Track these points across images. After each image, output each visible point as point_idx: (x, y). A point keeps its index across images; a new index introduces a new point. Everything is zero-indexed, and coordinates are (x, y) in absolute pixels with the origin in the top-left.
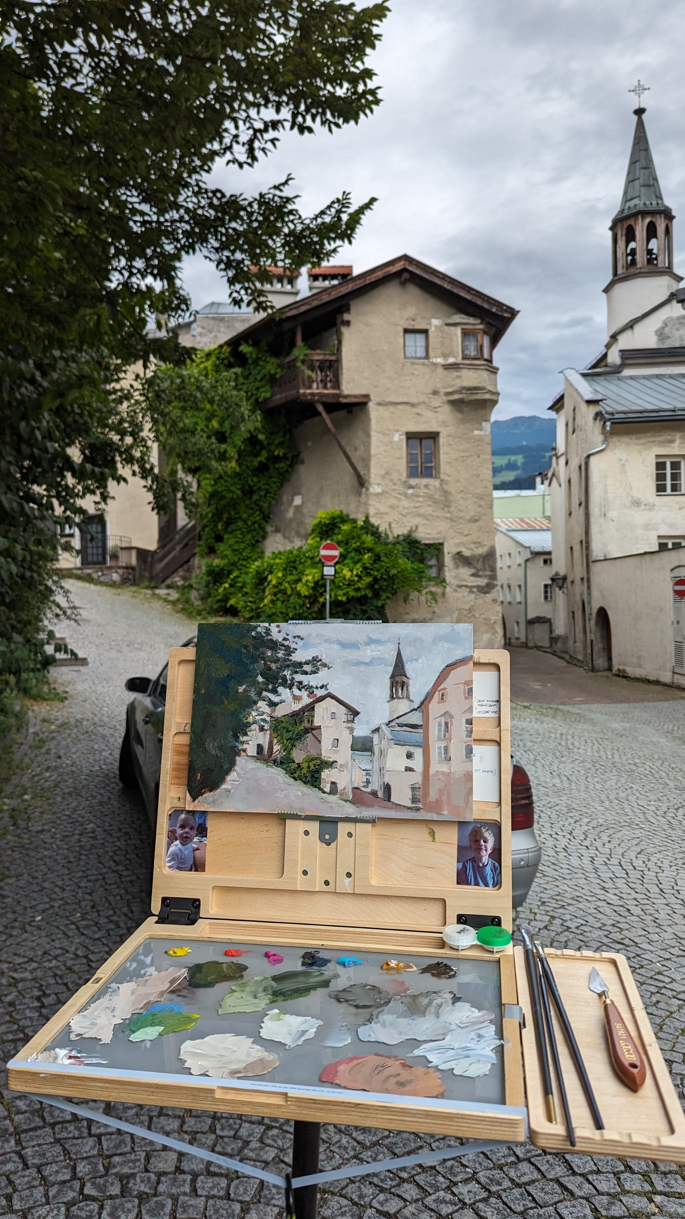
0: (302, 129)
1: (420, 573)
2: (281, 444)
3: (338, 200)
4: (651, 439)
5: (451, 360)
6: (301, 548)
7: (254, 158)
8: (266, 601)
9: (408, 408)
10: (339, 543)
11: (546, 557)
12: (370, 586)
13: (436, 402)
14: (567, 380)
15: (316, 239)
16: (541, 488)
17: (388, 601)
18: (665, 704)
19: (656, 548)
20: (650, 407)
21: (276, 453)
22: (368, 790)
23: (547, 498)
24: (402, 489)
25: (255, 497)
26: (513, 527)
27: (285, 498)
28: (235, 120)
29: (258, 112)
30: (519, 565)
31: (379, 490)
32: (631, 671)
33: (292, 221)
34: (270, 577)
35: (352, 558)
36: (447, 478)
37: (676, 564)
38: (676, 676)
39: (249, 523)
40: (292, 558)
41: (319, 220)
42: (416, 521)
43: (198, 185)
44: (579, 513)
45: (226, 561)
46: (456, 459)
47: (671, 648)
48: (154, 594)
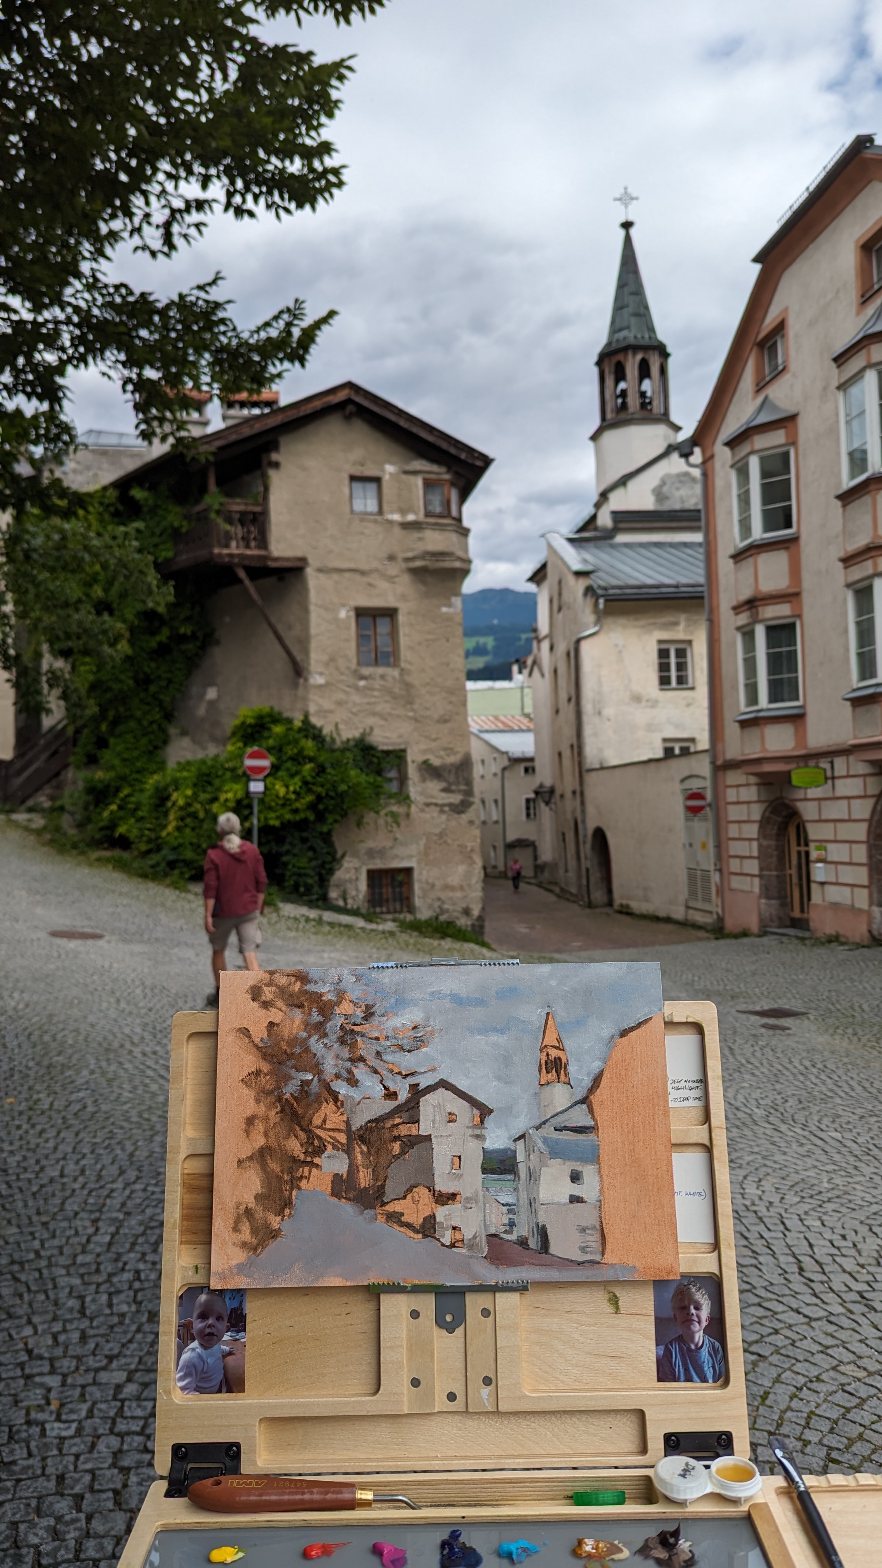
0: (240, 212)
1: (377, 791)
2: (188, 619)
3: (289, 310)
4: (652, 621)
5: (411, 517)
6: (217, 756)
7: (172, 246)
8: (170, 828)
9: (357, 577)
10: (270, 750)
11: (527, 764)
12: (312, 806)
13: (393, 569)
14: (550, 547)
15: (257, 358)
16: (519, 678)
17: (336, 826)
18: (680, 948)
19: (660, 754)
20: (649, 582)
21: (182, 630)
22: (513, 1237)
23: (526, 691)
24: (351, 680)
25: (153, 688)
26: (486, 727)
27: (194, 690)
28: (145, 194)
29: (176, 187)
30: (495, 775)
31: (320, 680)
32: (637, 906)
33: (224, 333)
34: (175, 796)
35: (288, 770)
36: (408, 666)
37: (686, 773)
38: (691, 912)
39: (145, 723)
40: (204, 769)
41: (263, 335)
42: (370, 721)
43: (94, 276)
44: (568, 711)
45: (112, 774)
46: (420, 644)
47: (683, 877)
48: (9, 821)
